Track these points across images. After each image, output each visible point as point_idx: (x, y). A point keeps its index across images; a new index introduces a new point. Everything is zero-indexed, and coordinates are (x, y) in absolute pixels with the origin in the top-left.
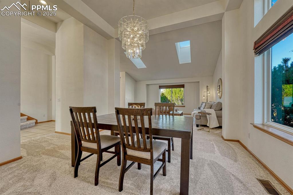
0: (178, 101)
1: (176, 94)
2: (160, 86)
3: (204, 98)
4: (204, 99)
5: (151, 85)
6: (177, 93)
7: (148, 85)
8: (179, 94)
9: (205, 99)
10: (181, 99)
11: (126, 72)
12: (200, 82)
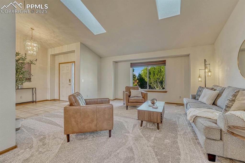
0: (157, 83)
1: (154, 75)
2: (131, 64)
3: (200, 79)
4: (199, 81)
5: (120, 63)
6: (156, 74)
7: (116, 62)
8: (157, 75)
9: (201, 81)
10: (161, 81)
11: (81, 43)
12: (191, 56)
